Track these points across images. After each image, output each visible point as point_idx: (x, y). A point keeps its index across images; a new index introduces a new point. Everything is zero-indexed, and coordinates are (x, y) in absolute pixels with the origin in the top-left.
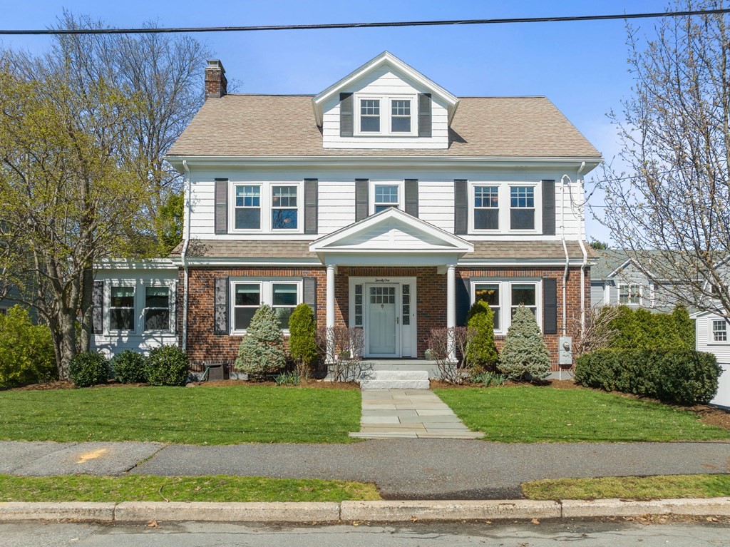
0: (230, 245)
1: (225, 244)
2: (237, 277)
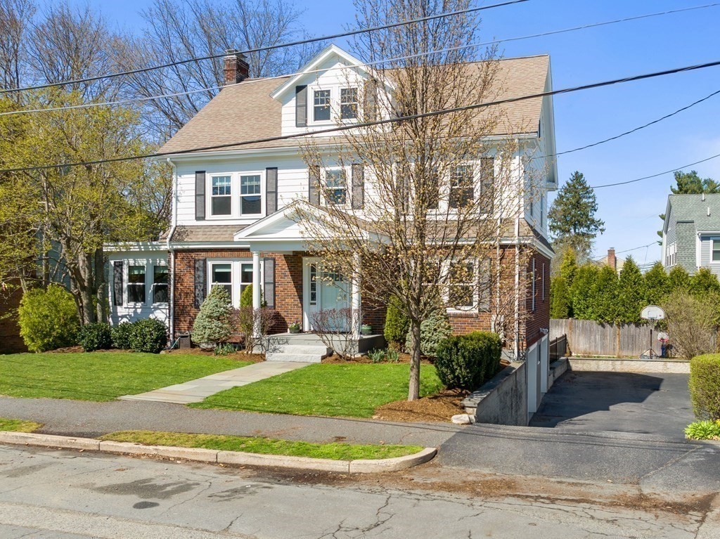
0: (207, 230)
1: (202, 230)
2: (212, 258)
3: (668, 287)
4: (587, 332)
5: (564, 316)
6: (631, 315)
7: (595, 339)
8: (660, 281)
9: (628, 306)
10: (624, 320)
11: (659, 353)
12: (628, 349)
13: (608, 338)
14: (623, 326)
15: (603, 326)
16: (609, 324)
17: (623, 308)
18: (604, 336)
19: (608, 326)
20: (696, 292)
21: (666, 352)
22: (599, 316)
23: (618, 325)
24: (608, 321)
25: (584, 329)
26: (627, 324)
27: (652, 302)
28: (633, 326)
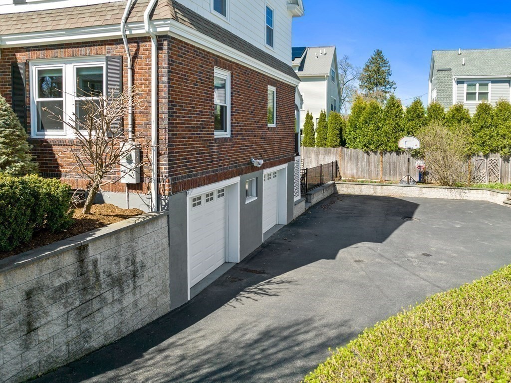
3: (426, 120)
4: (355, 159)
5: (336, 145)
6: (392, 144)
7: (362, 166)
8: (419, 114)
9: (390, 137)
10: (387, 149)
11: (417, 179)
12: (390, 174)
13: (373, 164)
14: (385, 154)
15: (369, 154)
16: (374, 152)
17: (385, 138)
18: (369, 163)
19: (372, 154)
20: (450, 124)
21: (423, 178)
22: (365, 145)
23: (381, 153)
24: (373, 150)
25: (352, 157)
26: (389, 152)
27: (411, 133)
28: (394, 154)
